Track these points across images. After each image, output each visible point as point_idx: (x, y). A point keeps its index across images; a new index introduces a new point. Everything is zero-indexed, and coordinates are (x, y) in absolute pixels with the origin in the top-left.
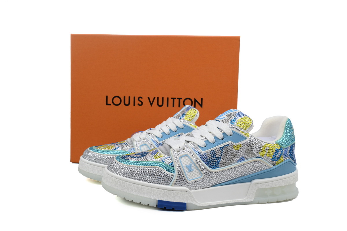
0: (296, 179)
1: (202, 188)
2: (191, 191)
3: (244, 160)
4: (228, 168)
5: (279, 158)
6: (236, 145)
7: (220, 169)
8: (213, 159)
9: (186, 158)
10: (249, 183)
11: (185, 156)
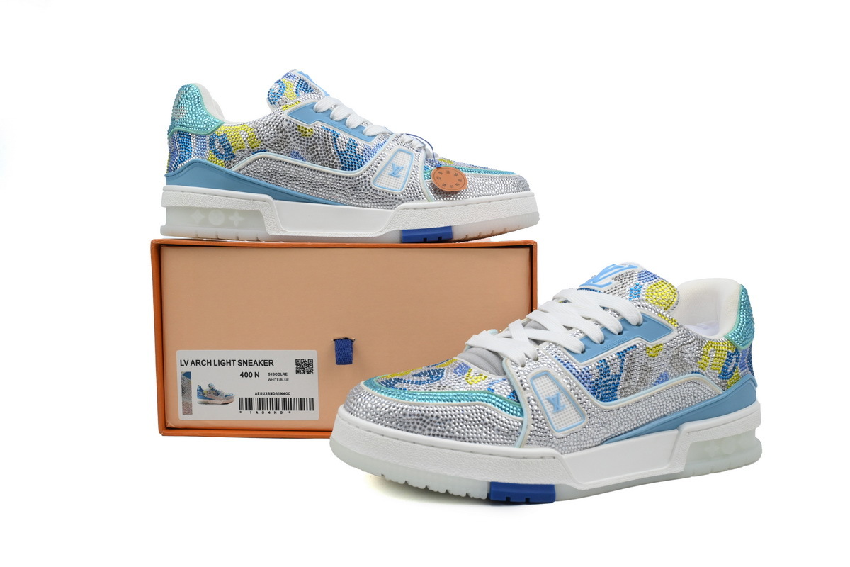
0: (758, 421)
1: (584, 449)
2: (563, 456)
3: (667, 379)
4: (636, 399)
5: (731, 373)
6: (651, 347)
7: (621, 402)
8: (604, 379)
9: (545, 380)
10: (675, 432)
11: (542, 375)
